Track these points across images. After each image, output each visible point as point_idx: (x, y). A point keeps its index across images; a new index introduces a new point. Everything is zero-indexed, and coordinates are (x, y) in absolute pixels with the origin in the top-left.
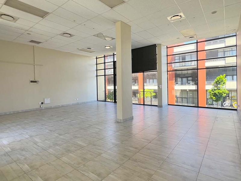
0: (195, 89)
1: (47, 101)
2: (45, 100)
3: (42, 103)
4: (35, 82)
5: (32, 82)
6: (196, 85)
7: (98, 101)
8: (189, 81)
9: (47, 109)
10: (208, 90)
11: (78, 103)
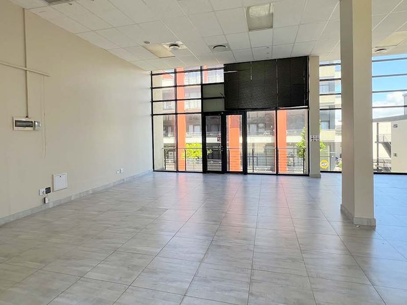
0: (270, 142)
1: (60, 183)
2: (56, 178)
3: (48, 190)
4: (30, 124)
5: (19, 124)
6: (273, 135)
7: (154, 171)
8: (259, 130)
9: (60, 205)
10: (297, 143)
11: (124, 180)
